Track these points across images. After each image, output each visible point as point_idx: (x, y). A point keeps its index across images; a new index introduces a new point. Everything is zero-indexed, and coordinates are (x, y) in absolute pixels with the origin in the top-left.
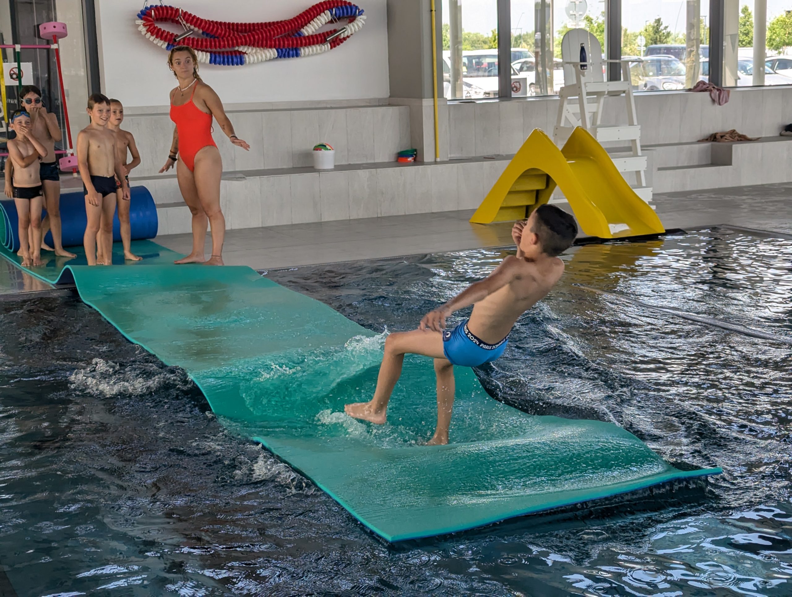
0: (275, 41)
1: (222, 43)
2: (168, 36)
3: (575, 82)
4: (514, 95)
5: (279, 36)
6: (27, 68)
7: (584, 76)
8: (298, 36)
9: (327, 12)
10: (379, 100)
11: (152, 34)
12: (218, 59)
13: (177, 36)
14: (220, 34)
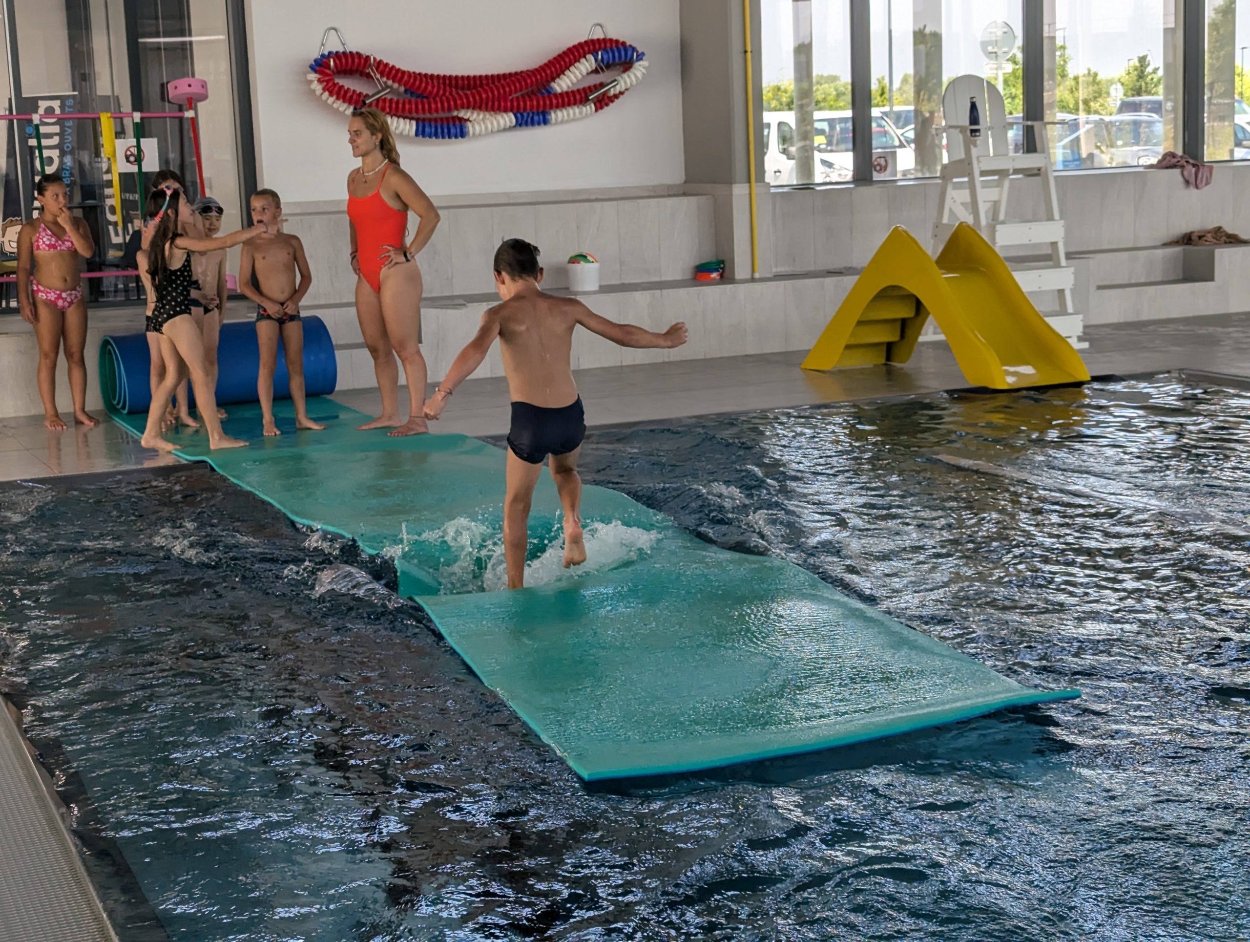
0: (512, 101)
1: (433, 106)
2: (355, 97)
3: (963, 156)
4: (876, 177)
5: (519, 94)
6: (150, 146)
7: (975, 146)
8: (546, 94)
9: (590, 57)
10: (669, 187)
11: (331, 94)
12: (427, 130)
13: (367, 96)
14: (431, 93)
